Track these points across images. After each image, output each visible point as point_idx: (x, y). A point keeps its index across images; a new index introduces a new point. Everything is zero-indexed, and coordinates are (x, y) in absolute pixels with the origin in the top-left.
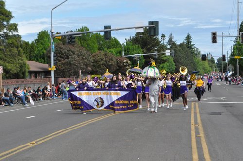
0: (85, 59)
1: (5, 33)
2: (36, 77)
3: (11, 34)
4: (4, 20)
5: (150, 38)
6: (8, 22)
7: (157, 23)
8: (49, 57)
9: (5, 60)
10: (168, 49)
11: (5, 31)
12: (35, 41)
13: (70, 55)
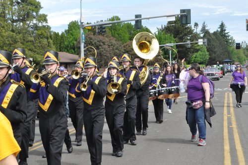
0: (116, 49)
1: (35, 24)
3: (40, 25)
4: (33, 11)
5: (183, 26)
6: (37, 12)
7: (189, 11)
8: (79, 48)
9: (35, 52)
10: (201, 38)
11: (35, 21)
12: (66, 31)
13: (100, 46)
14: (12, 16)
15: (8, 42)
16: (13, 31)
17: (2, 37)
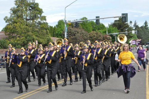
0: (85, 36)
3: (42, 22)
4: (38, 14)
5: (123, 23)
6: (40, 15)
7: (127, 14)
8: (64, 35)
9: (39, 37)
10: (134, 30)
11: (39, 20)
12: (56, 26)
13: (76, 34)
14: (27, 17)
15: (24, 32)
16: (27, 25)
17: (21, 28)
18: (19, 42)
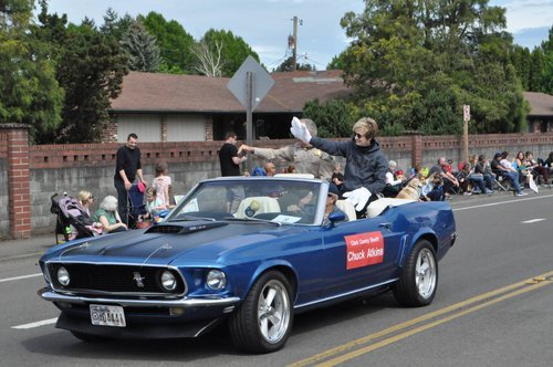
1: (477, 29)
2: (544, 130)
3: (489, 32)
6: (483, 4)
11: (477, 24)
12: (544, 45)
14: (428, 13)
15: (415, 71)
16: (428, 45)
17: (404, 58)
18: (395, 111)
